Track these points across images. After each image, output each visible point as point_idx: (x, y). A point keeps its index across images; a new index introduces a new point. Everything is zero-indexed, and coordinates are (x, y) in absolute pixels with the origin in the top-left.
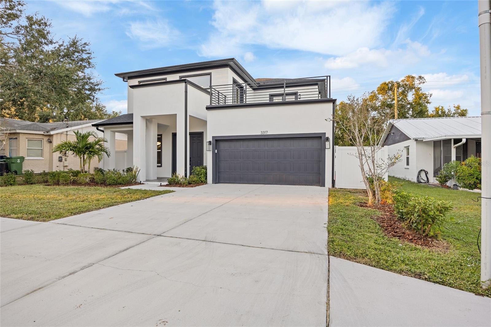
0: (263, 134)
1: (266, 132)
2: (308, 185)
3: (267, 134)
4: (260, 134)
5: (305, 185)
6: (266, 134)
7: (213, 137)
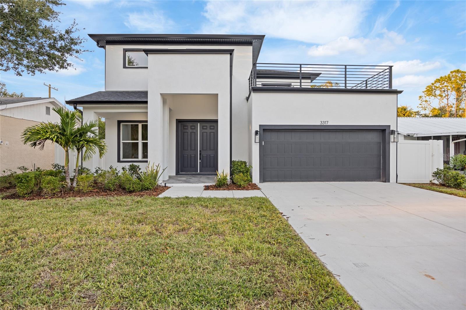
0: (322, 124)
1: (327, 122)
2: (368, 181)
3: (328, 124)
4: (319, 123)
5: (366, 181)
6: (326, 124)
7: (260, 126)
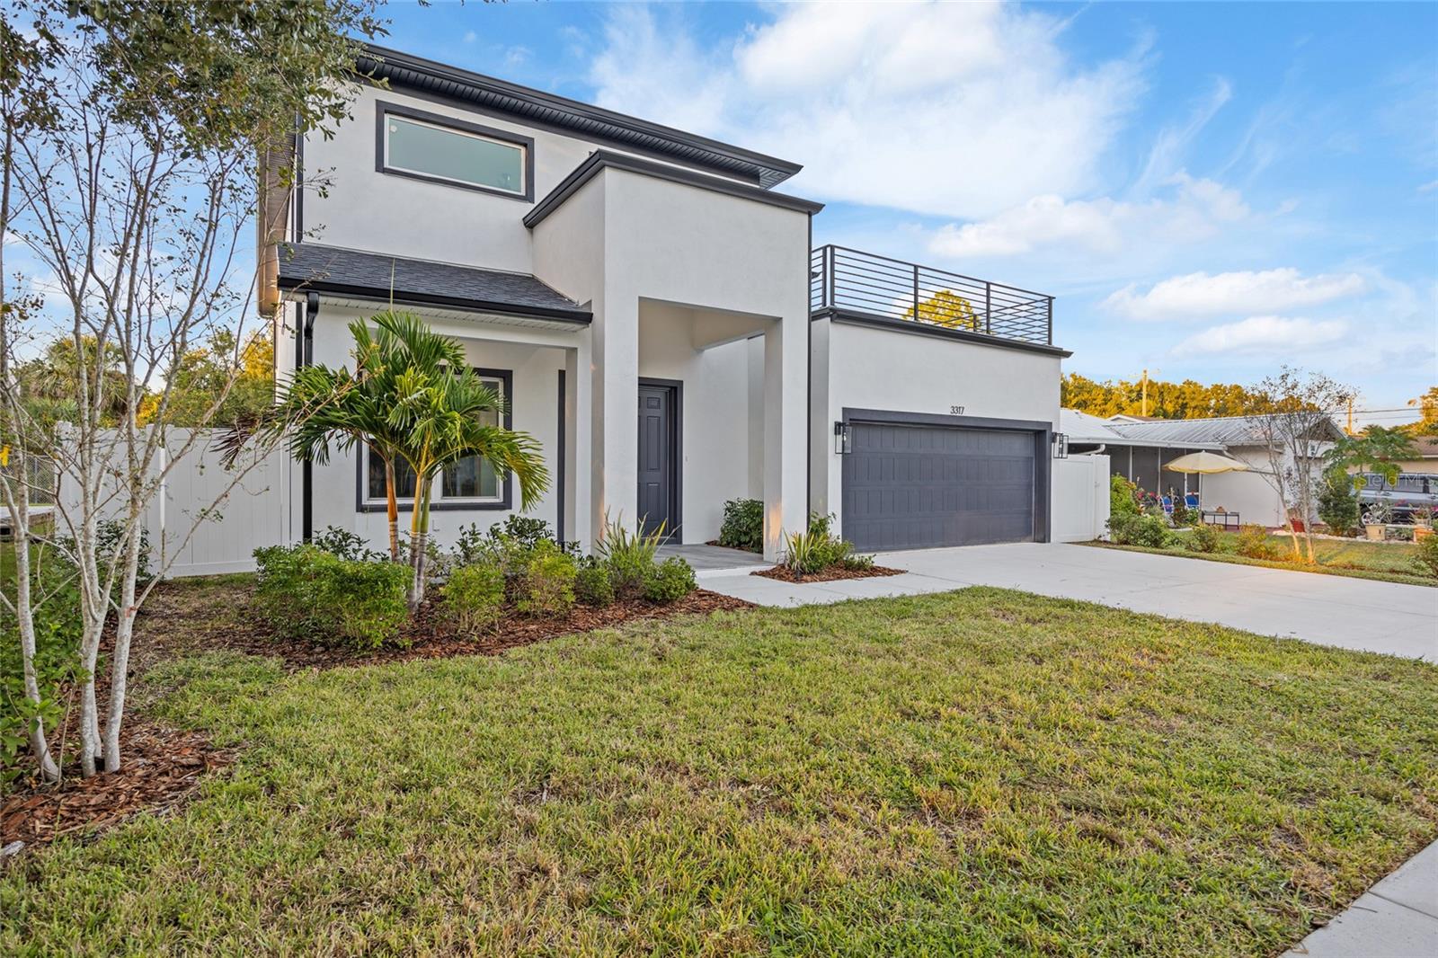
0: (955, 414)
1: (961, 410)
4: (947, 412)
6: (961, 415)
7: (845, 410)
